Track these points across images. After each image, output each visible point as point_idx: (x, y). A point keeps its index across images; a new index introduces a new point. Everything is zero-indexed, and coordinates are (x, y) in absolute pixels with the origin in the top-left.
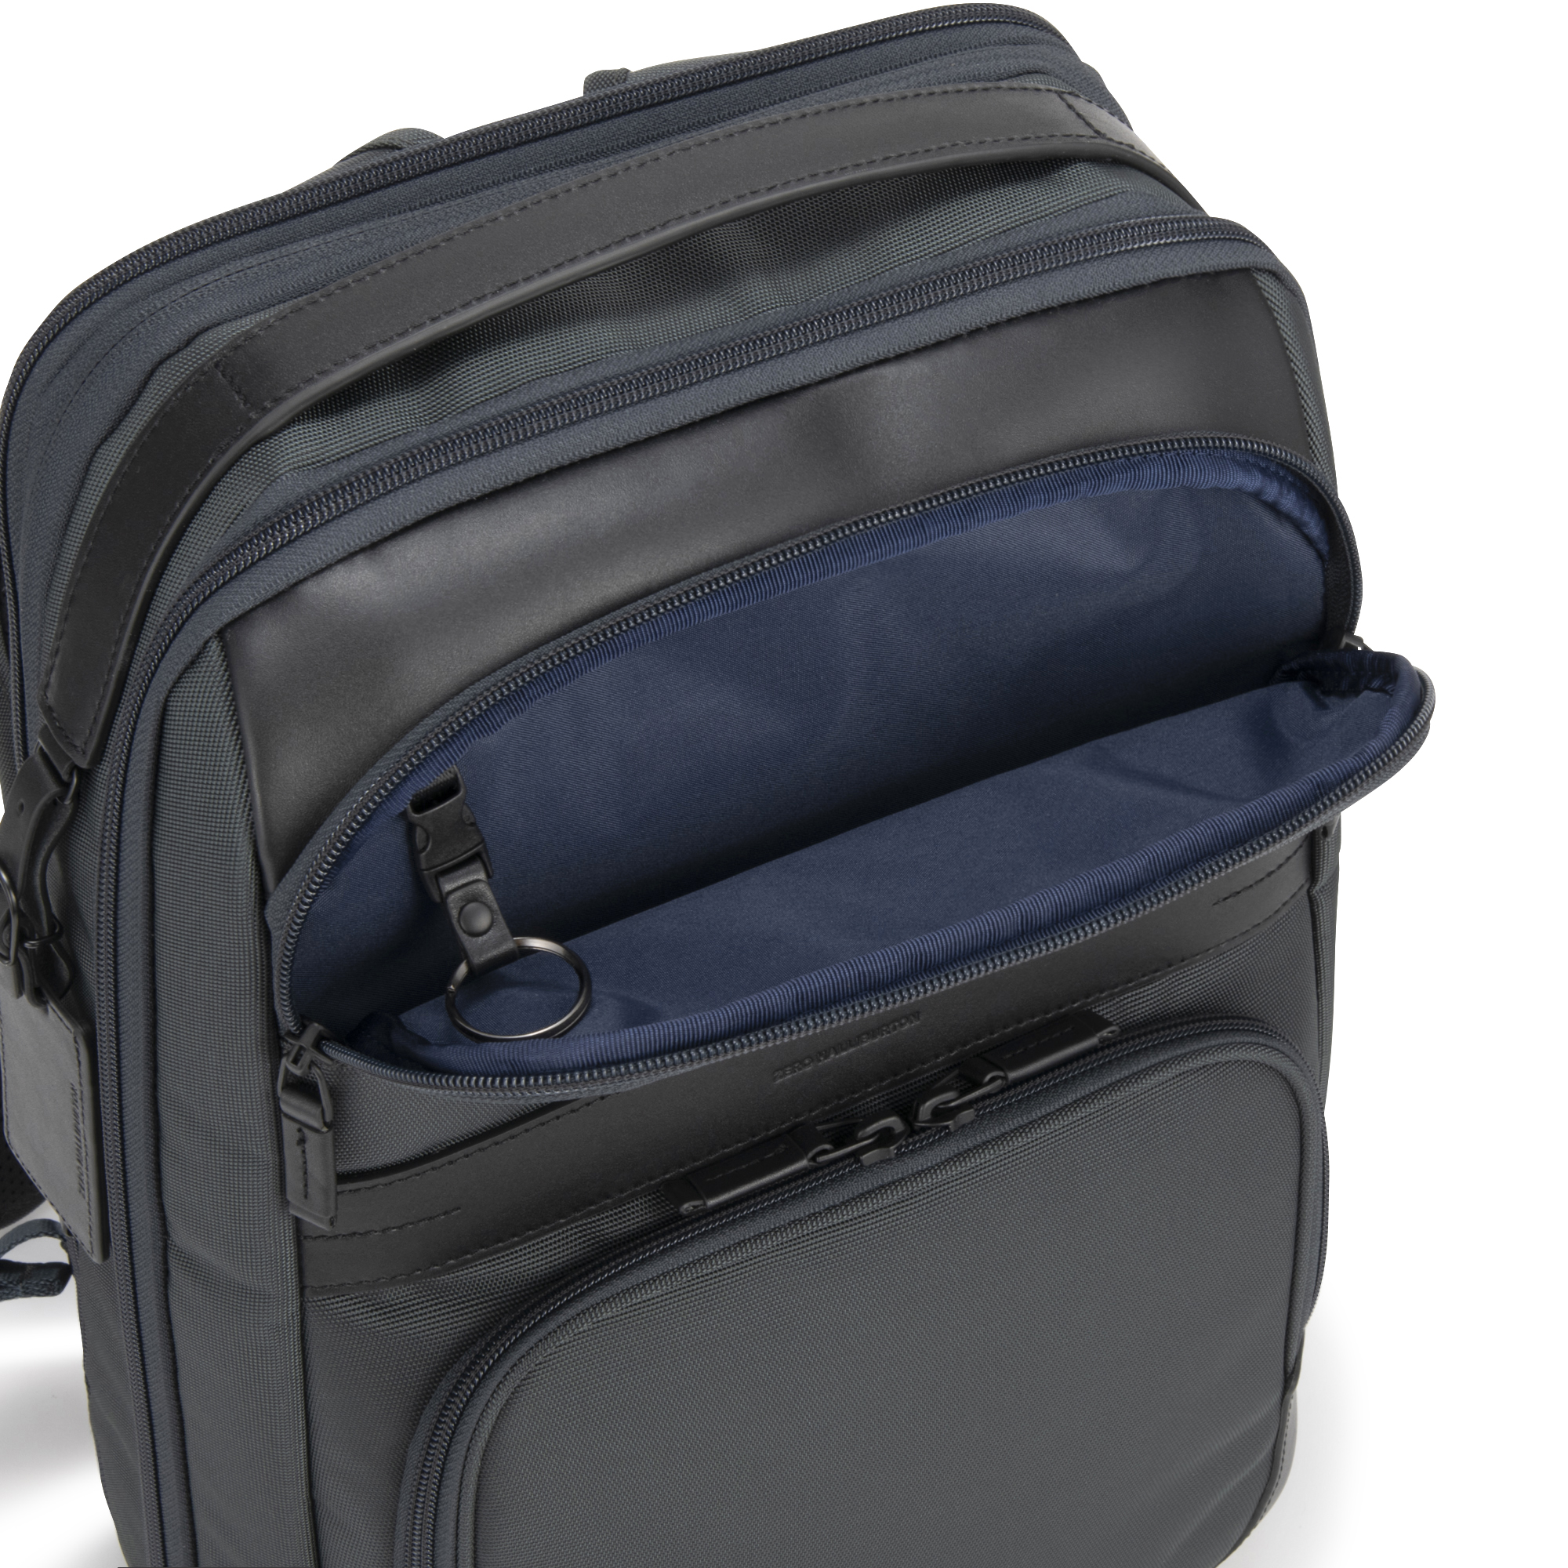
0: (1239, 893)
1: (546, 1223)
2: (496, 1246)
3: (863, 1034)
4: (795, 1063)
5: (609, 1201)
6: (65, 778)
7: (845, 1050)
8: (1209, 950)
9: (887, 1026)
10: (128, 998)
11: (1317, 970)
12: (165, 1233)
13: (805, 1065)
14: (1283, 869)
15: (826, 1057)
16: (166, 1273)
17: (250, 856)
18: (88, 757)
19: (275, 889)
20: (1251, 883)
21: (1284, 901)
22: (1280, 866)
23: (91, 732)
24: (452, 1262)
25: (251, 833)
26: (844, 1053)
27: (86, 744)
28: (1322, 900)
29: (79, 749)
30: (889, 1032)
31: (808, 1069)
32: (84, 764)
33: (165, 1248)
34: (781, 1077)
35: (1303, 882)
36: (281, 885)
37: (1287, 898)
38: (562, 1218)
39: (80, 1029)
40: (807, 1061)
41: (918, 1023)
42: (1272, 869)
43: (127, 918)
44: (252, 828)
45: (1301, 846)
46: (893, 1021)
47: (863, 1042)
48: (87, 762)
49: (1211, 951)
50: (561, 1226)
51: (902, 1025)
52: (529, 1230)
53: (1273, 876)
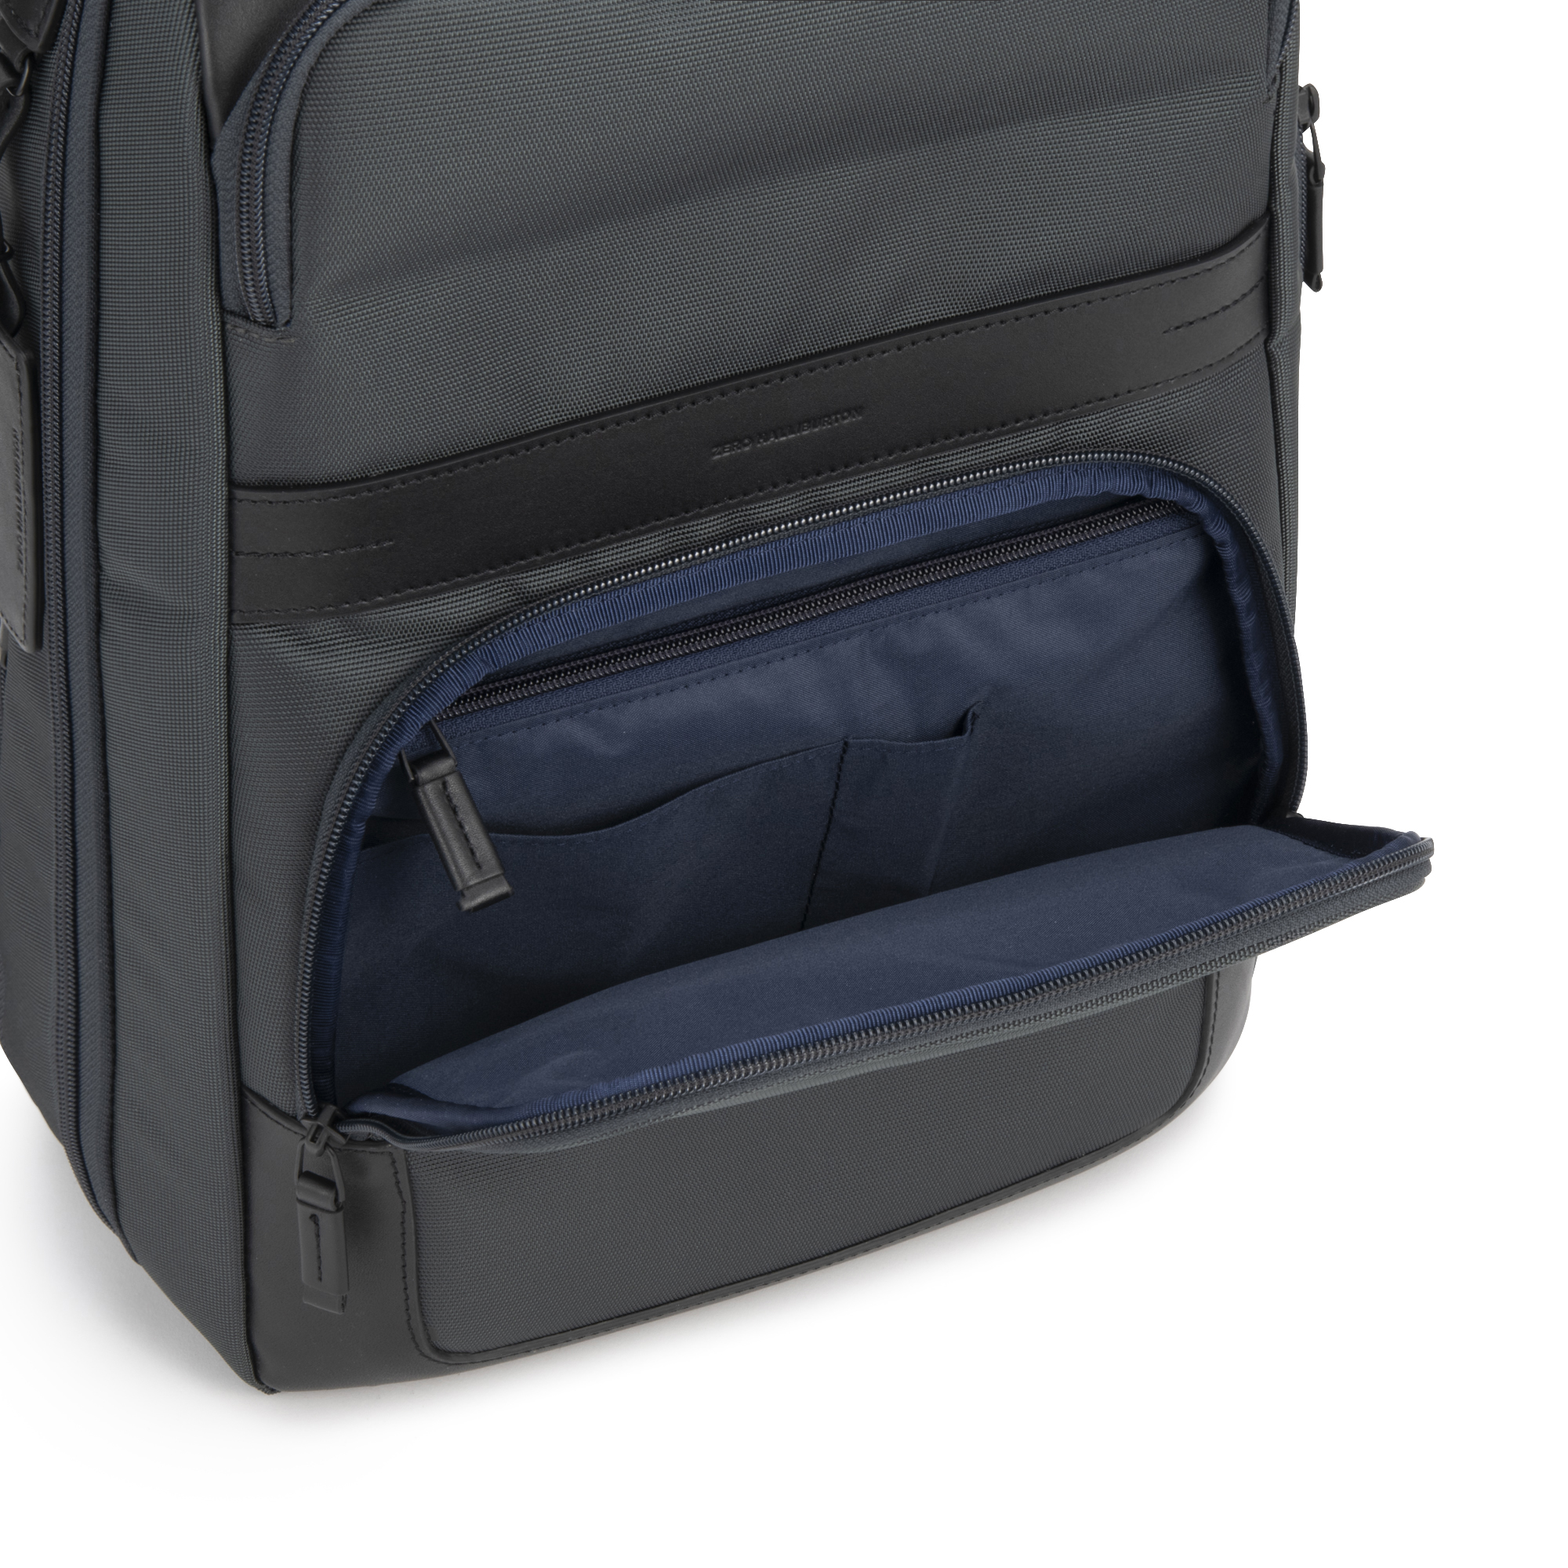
0: (1191, 323)
1: (476, 572)
2: (424, 588)
3: (805, 422)
4: (735, 441)
5: (539, 558)
6: (17, 66)
7: (784, 435)
8: (1157, 384)
9: (829, 416)
10: (72, 288)
11: (1278, 445)
12: (98, 567)
13: (746, 445)
14: (1238, 306)
15: (766, 440)
16: (99, 616)
17: (196, 98)
18: (41, 40)
19: (221, 129)
20: (1205, 315)
21: (1239, 345)
22: (1236, 302)
23: (45, 13)
24: (380, 598)
25: (198, 74)
26: (784, 438)
27: (39, 26)
28: (1279, 354)
29: (33, 33)
30: (830, 424)
31: (747, 449)
32: (36, 46)
33: (98, 586)
34: (720, 453)
35: (1259, 330)
36: (226, 124)
37: (1242, 343)
38: (491, 568)
39: (23, 356)
40: (746, 441)
41: (860, 418)
42: (1227, 304)
43: (73, 194)
44: (199, 69)
45: (1256, 286)
46: (836, 413)
47: (804, 430)
48: (39, 45)
49: (1159, 386)
50: (490, 577)
51: (844, 418)
52: (459, 577)
53: (1227, 311)
